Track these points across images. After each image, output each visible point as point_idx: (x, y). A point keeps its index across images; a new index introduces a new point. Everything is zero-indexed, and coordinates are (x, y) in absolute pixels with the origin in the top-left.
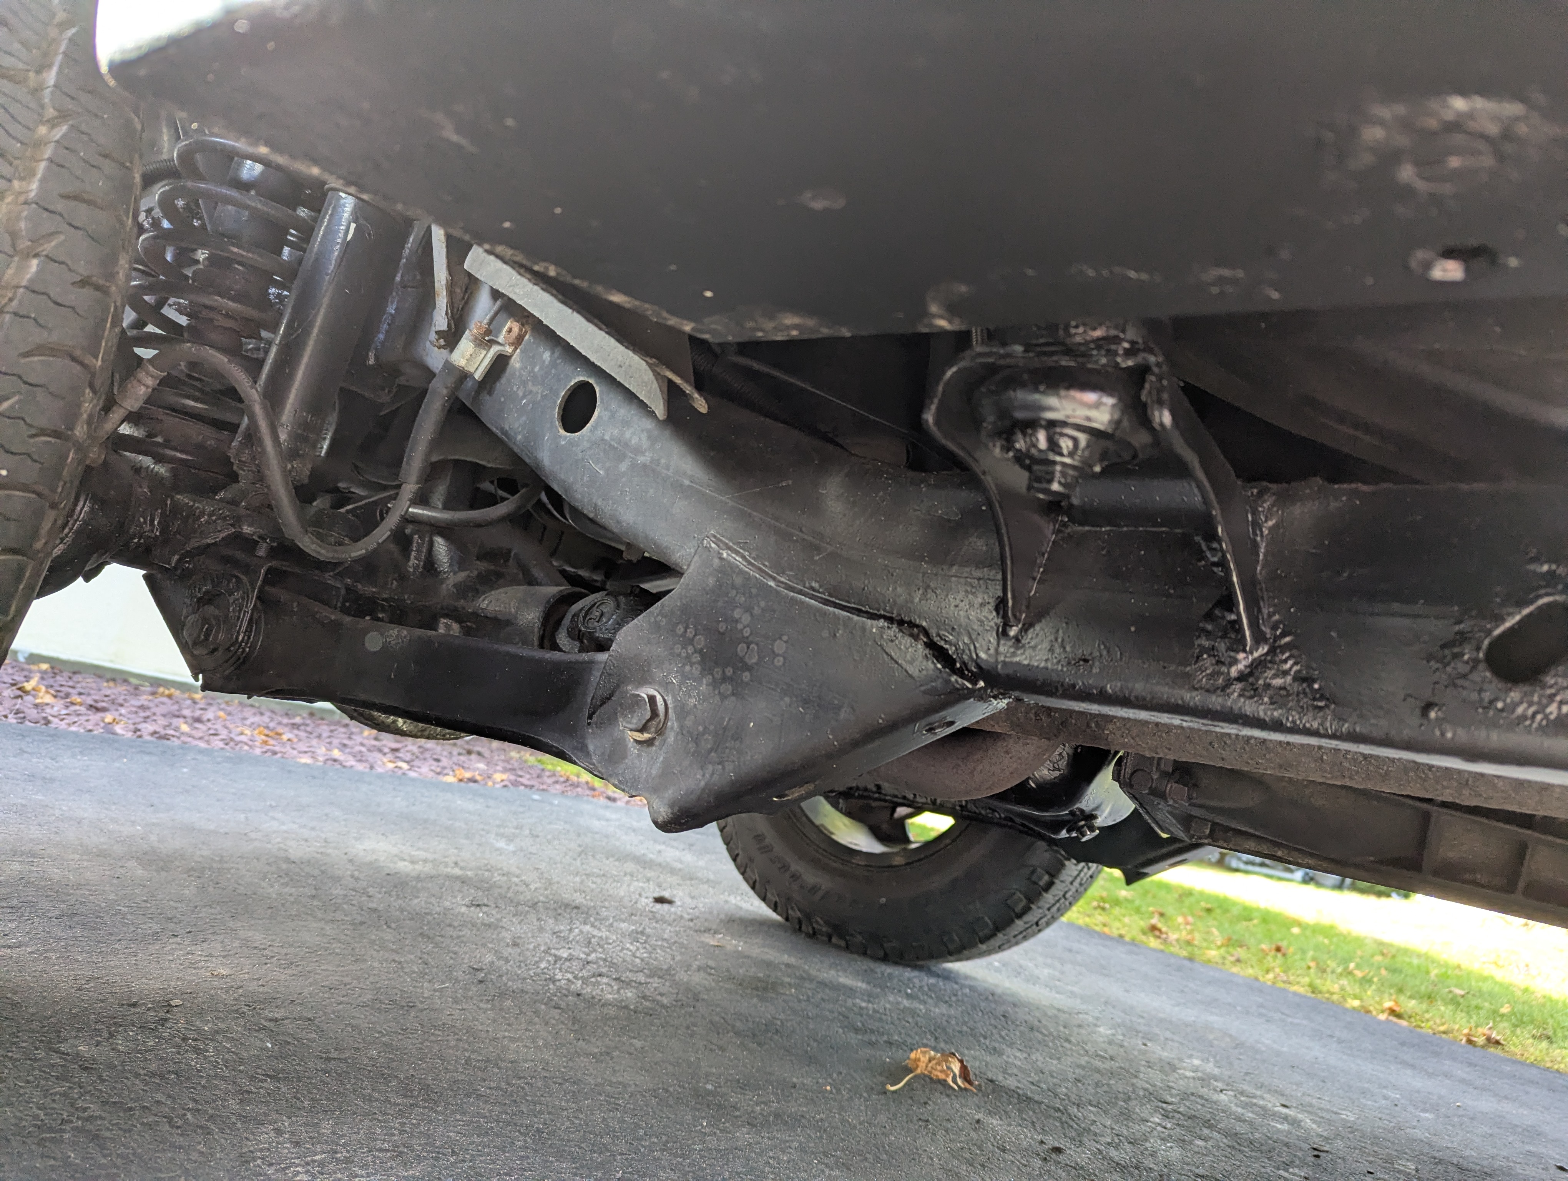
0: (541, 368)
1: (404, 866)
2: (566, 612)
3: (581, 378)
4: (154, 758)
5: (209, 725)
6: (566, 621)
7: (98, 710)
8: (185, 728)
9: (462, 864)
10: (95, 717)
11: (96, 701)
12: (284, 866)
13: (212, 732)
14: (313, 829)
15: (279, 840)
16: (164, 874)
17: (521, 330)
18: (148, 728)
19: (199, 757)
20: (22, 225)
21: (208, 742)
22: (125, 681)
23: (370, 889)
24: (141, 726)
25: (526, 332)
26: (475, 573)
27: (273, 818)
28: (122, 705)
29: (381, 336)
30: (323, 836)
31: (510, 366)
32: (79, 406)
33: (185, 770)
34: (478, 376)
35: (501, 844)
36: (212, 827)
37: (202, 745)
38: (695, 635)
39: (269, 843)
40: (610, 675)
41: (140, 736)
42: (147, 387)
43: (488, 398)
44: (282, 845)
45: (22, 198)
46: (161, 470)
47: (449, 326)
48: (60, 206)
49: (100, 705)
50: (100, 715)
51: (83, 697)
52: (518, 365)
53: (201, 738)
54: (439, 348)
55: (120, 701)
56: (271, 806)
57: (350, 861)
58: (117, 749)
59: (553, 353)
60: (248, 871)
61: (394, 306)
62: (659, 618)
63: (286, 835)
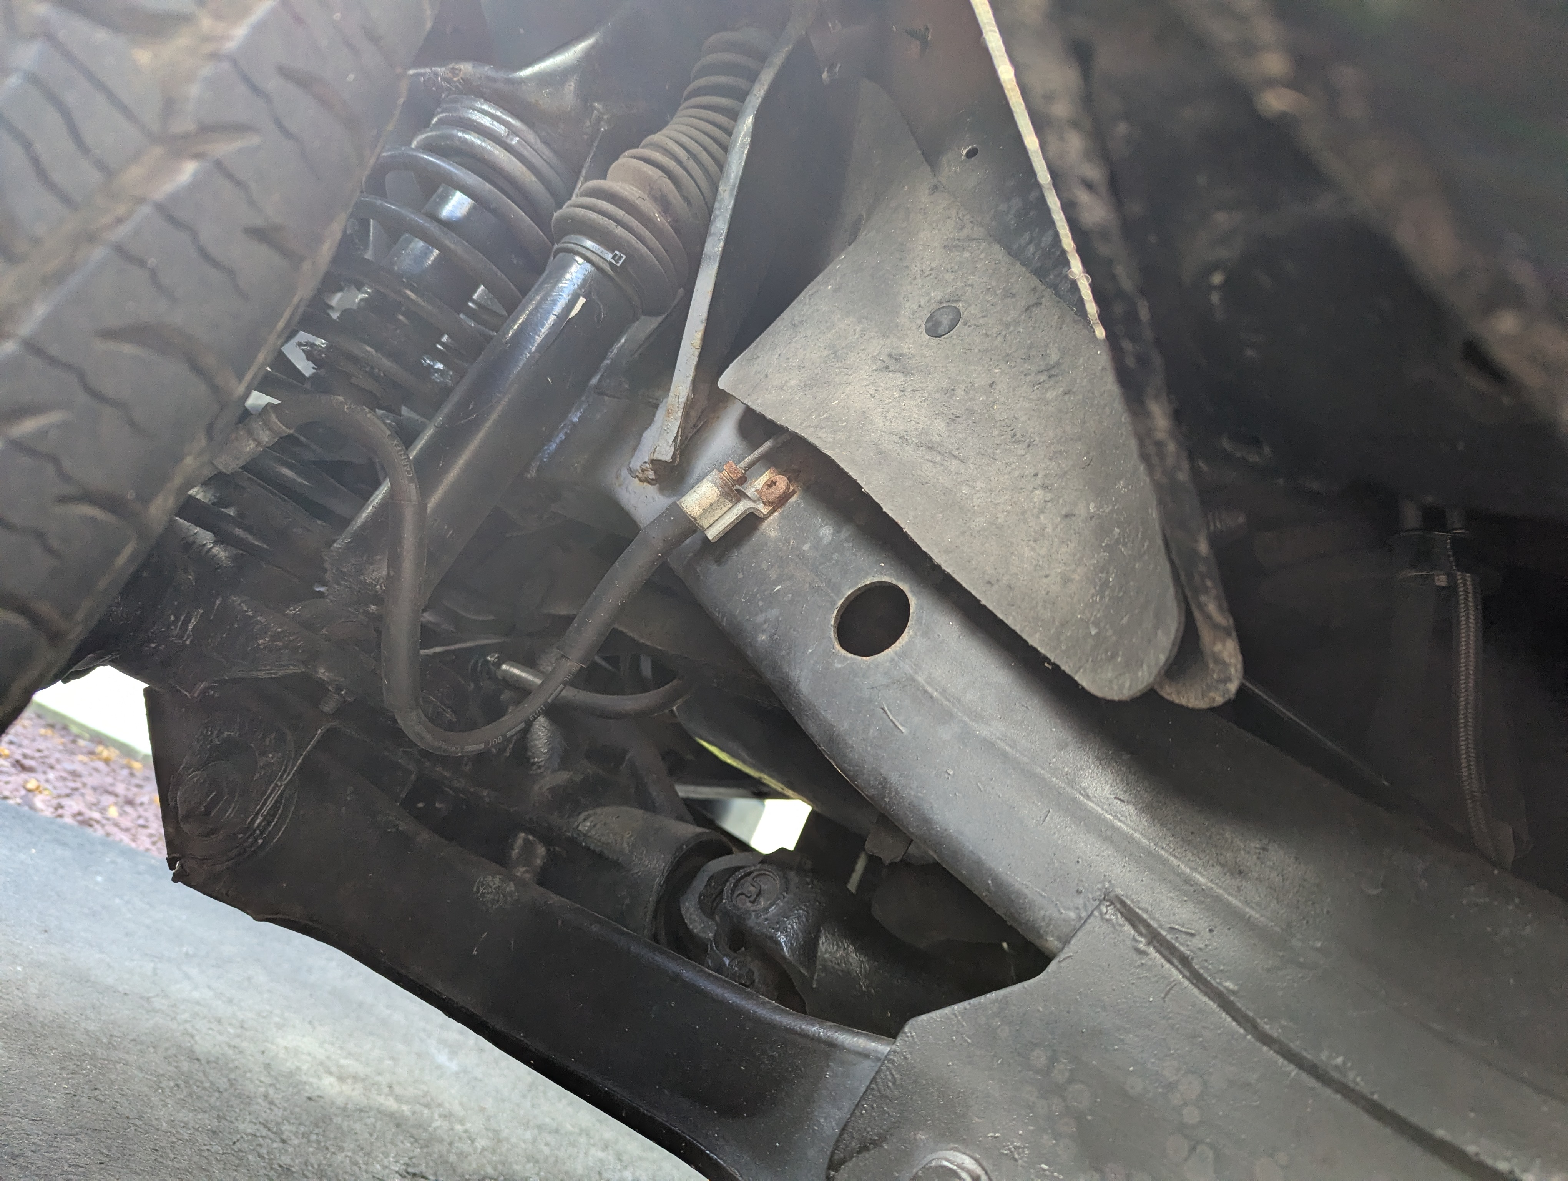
0: (815, 547)
1: (329, 1086)
2: (699, 868)
3: (885, 579)
4: (68, 853)
5: (140, 809)
6: (699, 884)
7: (24, 768)
8: (113, 812)
9: (398, 1090)
10: (18, 778)
11: (25, 756)
12: (185, 1066)
13: (141, 822)
14: (230, 1001)
15: (186, 1016)
16: (29, 1060)
17: (788, 488)
18: (73, 805)
19: (120, 860)
20: (194, 90)
21: (134, 839)
22: (65, 728)
23: (286, 1127)
24: (65, 802)
25: (794, 492)
26: (579, 778)
27: (187, 977)
28: (52, 767)
29: (553, 446)
30: (240, 1015)
31: (758, 533)
32: (178, 459)
33: (99, 879)
34: (712, 534)
35: (442, 1058)
36: (110, 981)
37: (125, 838)
38: (1070, 1081)
39: (174, 1019)
40: (883, 1096)
41: (61, 816)
42: (259, 444)
43: (715, 567)
44: (188, 1026)
45: (208, 48)
46: (221, 553)
47: (674, 457)
48: (273, 84)
49: (28, 763)
50: (24, 776)
51: (13, 747)
52: (773, 534)
53: (127, 830)
54: (641, 481)
55: (52, 761)
56: (187, 954)
57: (267, 1066)
58: (29, 832)
59: (838, 531)
60: (140, 1069)
61: (579, 414)
62: (997, 1022)
63: (197, 1008)
